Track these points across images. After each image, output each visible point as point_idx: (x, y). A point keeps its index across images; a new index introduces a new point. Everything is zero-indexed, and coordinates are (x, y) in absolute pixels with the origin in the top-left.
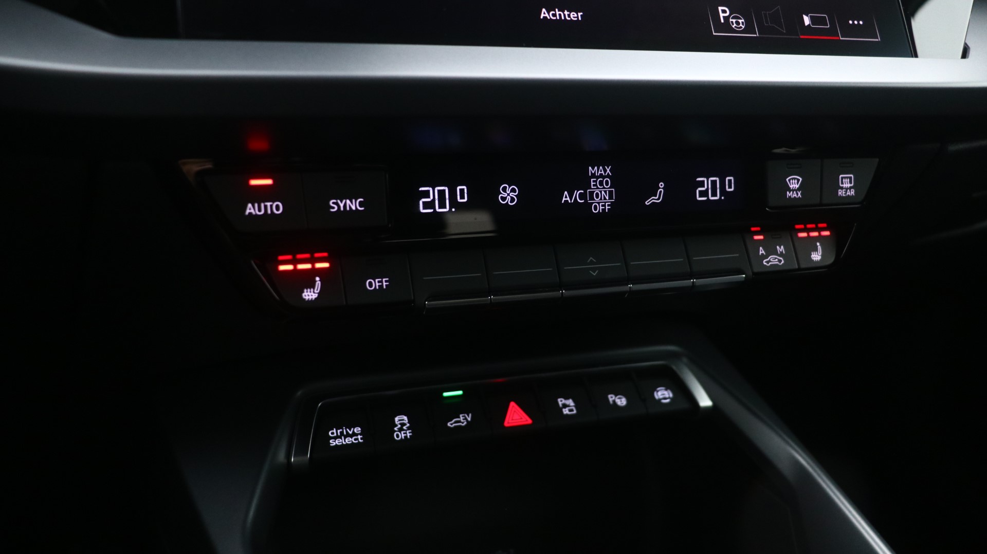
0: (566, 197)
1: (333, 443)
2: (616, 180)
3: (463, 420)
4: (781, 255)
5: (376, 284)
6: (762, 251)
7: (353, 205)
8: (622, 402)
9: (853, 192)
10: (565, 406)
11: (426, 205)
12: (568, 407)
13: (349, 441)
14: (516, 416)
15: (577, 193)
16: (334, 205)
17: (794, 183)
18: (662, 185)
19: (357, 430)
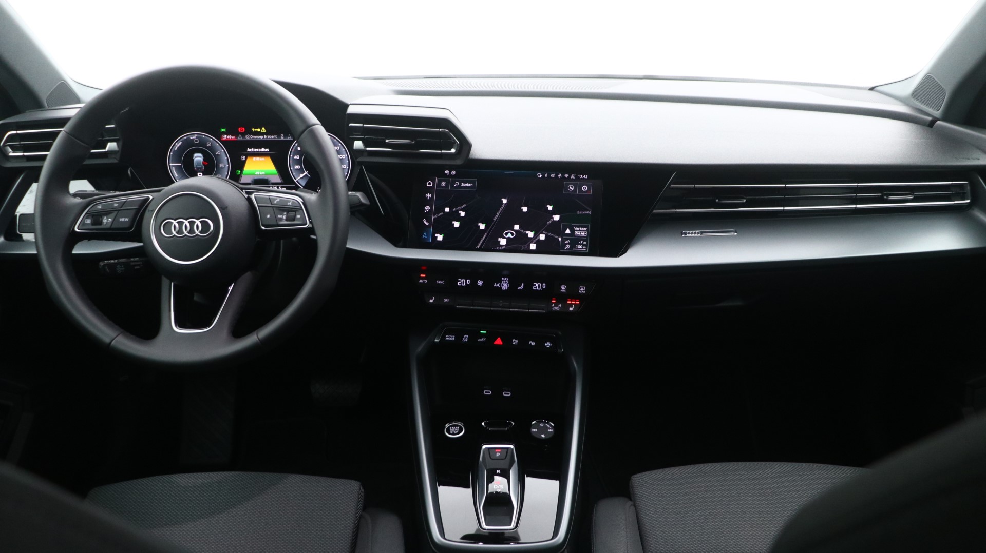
0: (495, 285)
1: (446, 339)
2: (509, 282)
3: (483, 340)
4: (559, 307)
5: (446, 300)
6: (553, 305)
7: (442, 282)
8: (533, 344)
9: (584, 292)
10: (514, 342)
11: (460, 283)
12: (515, 342)
13: (450, 339)
14: (499, 342)
15: (498, 284)
16: (438, 282)
17: (563, 288)
18: (523, 284)
19: (454, 337)
